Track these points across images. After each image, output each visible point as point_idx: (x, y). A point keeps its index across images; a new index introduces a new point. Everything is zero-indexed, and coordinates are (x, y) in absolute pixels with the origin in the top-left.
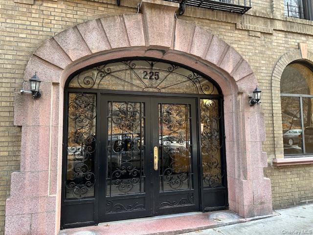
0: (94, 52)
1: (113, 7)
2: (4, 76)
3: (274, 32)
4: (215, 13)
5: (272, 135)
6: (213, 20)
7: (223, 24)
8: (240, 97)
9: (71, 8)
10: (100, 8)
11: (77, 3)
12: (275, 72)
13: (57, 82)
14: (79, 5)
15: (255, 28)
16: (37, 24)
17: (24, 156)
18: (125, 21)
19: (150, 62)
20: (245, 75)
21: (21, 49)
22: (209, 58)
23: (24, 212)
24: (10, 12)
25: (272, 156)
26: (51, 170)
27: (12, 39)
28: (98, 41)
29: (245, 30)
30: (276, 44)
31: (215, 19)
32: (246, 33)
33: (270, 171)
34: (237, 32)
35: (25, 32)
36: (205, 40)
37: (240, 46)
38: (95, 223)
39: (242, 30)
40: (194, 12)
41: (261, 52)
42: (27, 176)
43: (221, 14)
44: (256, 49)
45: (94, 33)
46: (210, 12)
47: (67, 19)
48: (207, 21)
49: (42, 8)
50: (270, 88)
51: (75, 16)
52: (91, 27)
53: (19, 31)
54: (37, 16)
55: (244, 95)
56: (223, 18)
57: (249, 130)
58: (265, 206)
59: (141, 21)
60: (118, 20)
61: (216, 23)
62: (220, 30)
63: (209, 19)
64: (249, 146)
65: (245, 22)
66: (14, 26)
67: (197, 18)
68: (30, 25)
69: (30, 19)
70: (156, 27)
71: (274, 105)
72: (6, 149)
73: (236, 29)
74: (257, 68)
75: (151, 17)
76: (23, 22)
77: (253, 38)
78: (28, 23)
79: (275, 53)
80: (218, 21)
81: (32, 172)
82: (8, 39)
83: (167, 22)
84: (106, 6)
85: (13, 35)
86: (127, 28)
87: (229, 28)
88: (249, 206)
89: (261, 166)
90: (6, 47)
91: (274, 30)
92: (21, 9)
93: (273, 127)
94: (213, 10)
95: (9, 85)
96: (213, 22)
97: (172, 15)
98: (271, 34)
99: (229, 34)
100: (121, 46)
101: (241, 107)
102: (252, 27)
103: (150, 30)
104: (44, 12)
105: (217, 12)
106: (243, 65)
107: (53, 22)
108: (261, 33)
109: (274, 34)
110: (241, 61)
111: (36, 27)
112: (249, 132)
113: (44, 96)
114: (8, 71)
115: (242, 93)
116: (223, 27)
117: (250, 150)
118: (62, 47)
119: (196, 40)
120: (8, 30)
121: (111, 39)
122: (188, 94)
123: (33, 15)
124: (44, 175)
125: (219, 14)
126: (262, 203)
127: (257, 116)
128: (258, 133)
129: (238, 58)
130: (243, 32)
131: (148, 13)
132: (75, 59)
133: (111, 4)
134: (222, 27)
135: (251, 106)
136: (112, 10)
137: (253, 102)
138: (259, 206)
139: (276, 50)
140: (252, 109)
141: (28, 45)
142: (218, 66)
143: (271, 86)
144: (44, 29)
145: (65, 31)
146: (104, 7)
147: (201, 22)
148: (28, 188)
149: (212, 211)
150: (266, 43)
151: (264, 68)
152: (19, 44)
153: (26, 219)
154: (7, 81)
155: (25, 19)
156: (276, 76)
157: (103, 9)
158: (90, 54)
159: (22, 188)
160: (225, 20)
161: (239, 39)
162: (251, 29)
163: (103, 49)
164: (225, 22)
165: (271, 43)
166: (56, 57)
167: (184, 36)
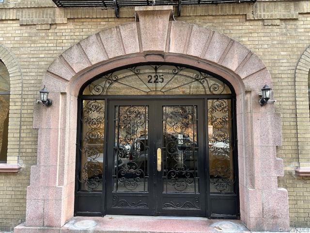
0: (93, 63)
1: (113, 20)
2: (29, 89)
3: (300, 16)
4: (220, 7)
5: (295, 140)
6: (218, 15)
7: (230, 17)
8: (248, 96)
9: (78, 27)
10: (102, 23)
11: (83, 22)
12: (300, 64)
13: (64, 92)
14: (84, 23)
15: (272, 16)
16: (52, 45)
17: (40, 153)
18: (121, 31)
19: (154, 66)
20: (255, 71)
21: (41, 67)
22: (208, 57)
23: (39, 198)
24: (33, 38)
25: (295, 164)
26: (59, 165)
27: (35, 60)
28: (97, 53)
29: (258, 20)
30: (302, 30)
31: (220, 13)
32: (261, 23)
33: (291, 181)
34: (247, 23)
35: (44, 52)
36: (204, 37)
37: (250, 39)
38: (102, 215)
39: (255, 20)
40: (195, 10)
41: (281, 43)
42: (41, 169)
43: (227, 7)
44: (273, 40)
45: (94, 47)
46: (214, 7)
47: (75, 37)
48: (211, 18)
49: (56, 31)
50: (293, 83)
51: (82, 34)
52: (91, 42)
53: (40, 52)
54: (52, 38)
55: (253, 94)
56: (230, 11)
57: (258, 133)
58: (279, 221)
59: (136, 29)
60: (115, 31)
61: (221, 17)
62: (227, 24)
63: (212, 15)
64: (257, 151)
65: (258, 11)
66: (36, 49)
67: (198, 16)
68: (48, 46)
69: (47, 42)
70: (149, 33)
71: (297, 103)
72: (30, 147)
73: (246, 20)
74: (274, 62)
75: (144, 24)
76: (43, 45)
77: (270, 27)
78: (46, 45)
79: (301, 42)
80: (223, 15)
81: (45, 166)
82: (32, 60)
83: (161, 26)
84: (107, 20)
85: (35, 56)
86: (123, 37)
87: (238, 20)
88: (256, 219)
89: (274, 175)
90: (31, 67)
91: (299, 14)
92: (41, 35)
93: (297, 129)
94: (217, 4)
95: (32, 96)
96: (217, 17)
97: (167, 18)
98: (296, 19)
99: (238, 28)
100: (117, 55)
101: (249, 108)
102: (267, 15)
103: (143, 36)
104: (58, 34)
105: (222, 6)
106: (252, 60)
107: (65, 41)
108: (281, 20)
109: (300, 19)
110: (249, 56)
111: (52, 48)
112: (259, 136)
113: (54, 104)
114: (32, 85)
115: (250, 92)
116: (230, 20)
117: (259, 155)
118: (68, 62)
119: (193, 40)
120: (32, 52)
121: (108, 50)
122: (195, 95)
123: (50, 38)
124: (53, 169)
125: (224, 7)
126: (274, 217)
127: (269, 117)
128: (270, 137)
129: (245, 53)
130: (256, 23)
131: (141, 21)
132: (78, 71)
133: (111, 18)
134: (228, 20)
135: (262, 106)
136: (113, 23)
137: (263, 102)
138: (270, 220)
139: (303, 38)
140: (263, 109)
141: (46, 63)
142: (219, 64)
143: (295, 81)
144: (58, 48)
145: (71, 48)
146: (106, 21)
147: (203, 19)
148: (42, 179)
149: (219, 218)
150: (288, 30)
151: (284, 61)
152: (40, 63)
153: (41, 203)
154: (31, 93)
155: (44, 42)
156: (302, 68)
157: (104, 23)
158: (90, 66)
159: (38, 178)
160: (231, 13)
161: (251, 31)
162: (266, 18)
163: (102, 60)
164: (232, 15)
165: (295, 29)
166: (63, 71)
167: (179, 38)
